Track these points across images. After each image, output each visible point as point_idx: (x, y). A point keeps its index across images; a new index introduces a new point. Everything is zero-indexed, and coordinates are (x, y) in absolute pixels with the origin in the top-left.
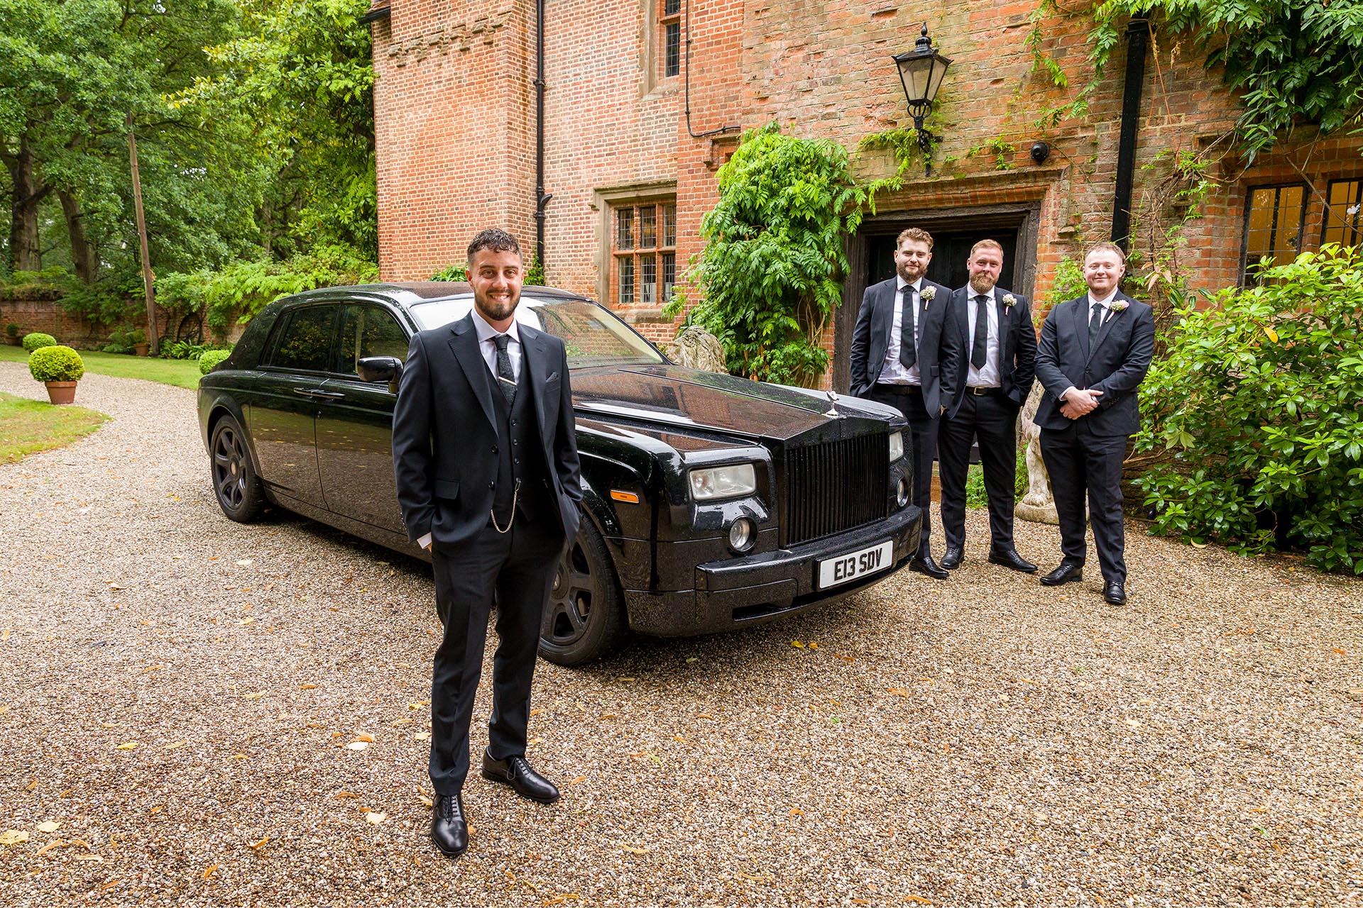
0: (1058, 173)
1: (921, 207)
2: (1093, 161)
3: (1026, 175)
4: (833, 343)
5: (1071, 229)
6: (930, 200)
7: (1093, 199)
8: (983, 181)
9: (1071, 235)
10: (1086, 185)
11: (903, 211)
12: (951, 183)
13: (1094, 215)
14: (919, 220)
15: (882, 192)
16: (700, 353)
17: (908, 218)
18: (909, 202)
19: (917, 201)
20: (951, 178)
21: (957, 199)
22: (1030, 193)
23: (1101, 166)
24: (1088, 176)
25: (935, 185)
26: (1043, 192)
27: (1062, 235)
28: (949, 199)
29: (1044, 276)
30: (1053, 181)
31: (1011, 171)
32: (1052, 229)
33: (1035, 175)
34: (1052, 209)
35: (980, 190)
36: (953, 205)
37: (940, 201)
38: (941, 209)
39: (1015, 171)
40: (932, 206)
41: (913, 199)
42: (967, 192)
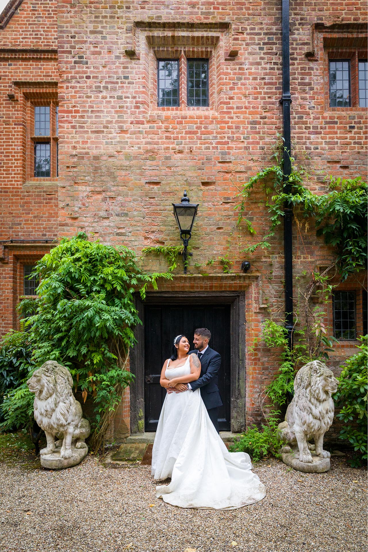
0: (257, 278)
1: (181, 290)
2: (271, 273)
3: (240, 277)
5: (266, 306)
6: (186, 286)
7: (273, 292)
8: (217, 278)
9: (264, 308)
10: (269, 285)
11: (168, 292)
12: (199, 278)
13: (274, 300)
14: (179, 297)
15: (160, 280)
16: (59, 381)
17: (172, 295)
18: (174, 287)
19: (179, 287)
20: (200, 275)
21: (201, 287)
22: (241, 287)
23: (275, 276)
24: (270, 280)
25: (190, 278)
26: (248, 286)
27: (261, 309)
28: (198, 286)
29: (253, 329)
30: (253, 281)
31: (233, 275)
32: (255, 305)
33: (244, 277)
34: (254, 295)
35: (215, 283)
36: (199, 290)
37: (192, 287)
38: (191, 292)
39: (234, 275)
40: (187, 290)
41: (177, 285)
42: (208, 283)
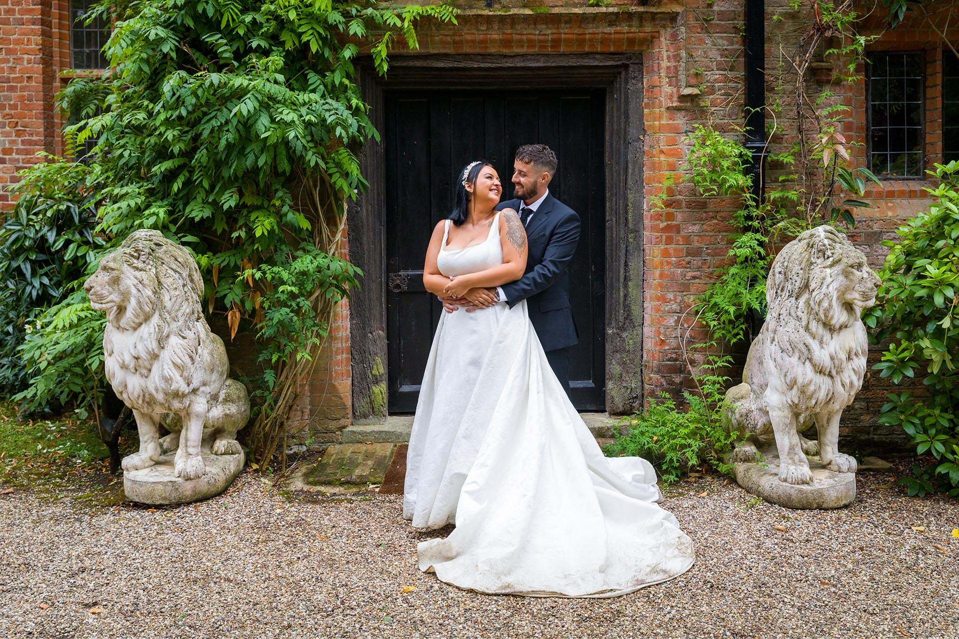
0: (673, 18)
1: (478, 50)
2: (710, 6)
3: (630, 16)
4: (347, 251)
5: (695, 91)
6: (493, 41)
7: (714, 54)
8: (570, 19)
9: (692, 98)
10: (704, 36)
11: (446, 55)
12: (526, 19)
13: (717, 75)
14: (472, 69)
15: (423, 23)
16: (167, 282)
17: (456, 65)
18: (461, 42)
19: (473, 41)
20: (528, 12)
21: (531, 43)
22: (631, 42)
23: (720, 13)
24: (706, 25)
25: (502, 19)
26: (651, 40)
27: (683, 98)
28: (521, 41)
29: (662, 152)
30: (664, 27)
31: (611, 10)
32: (667, 89)
33: (641, 17)
34: (665, 64)
35: (566, 32)
36: (524, 50)
37: (507, 43)
38: (505, 56)
39: (616, 10)
40: (492, 50)
41: (469, 37)
42: (549, 32)
